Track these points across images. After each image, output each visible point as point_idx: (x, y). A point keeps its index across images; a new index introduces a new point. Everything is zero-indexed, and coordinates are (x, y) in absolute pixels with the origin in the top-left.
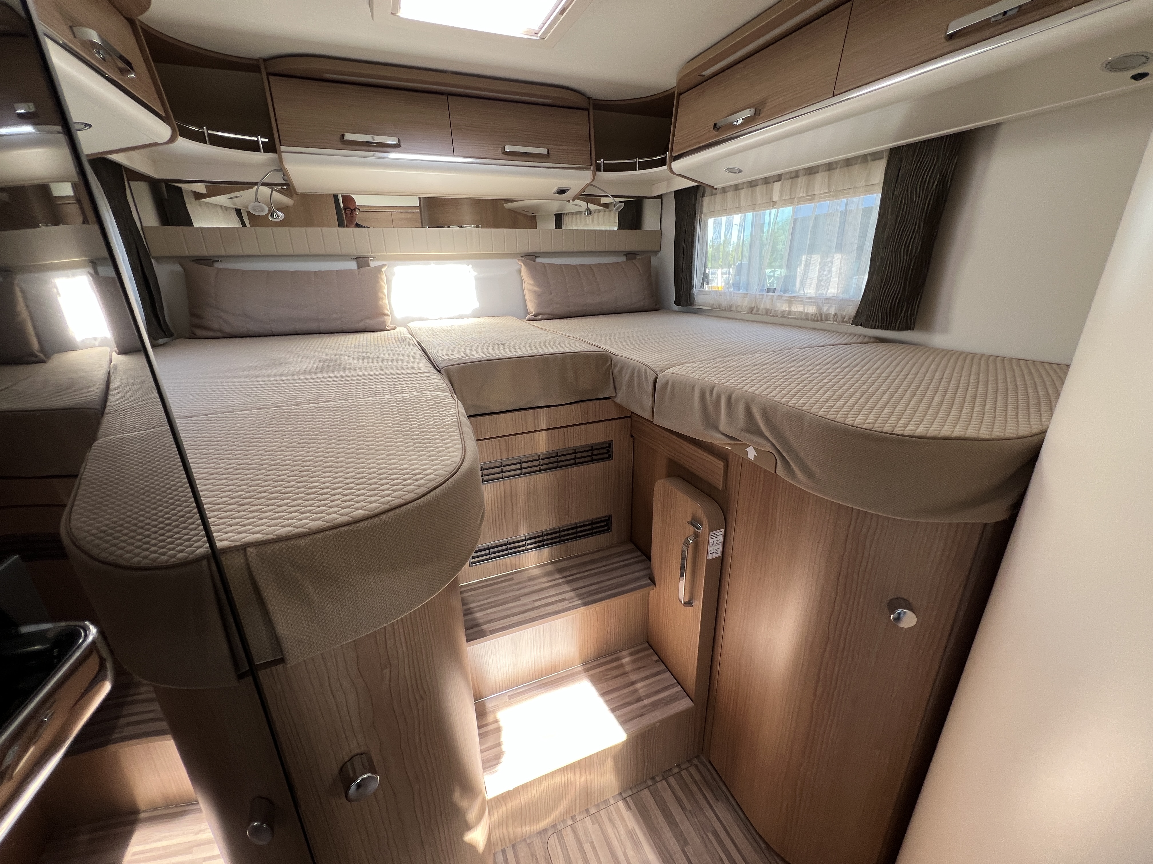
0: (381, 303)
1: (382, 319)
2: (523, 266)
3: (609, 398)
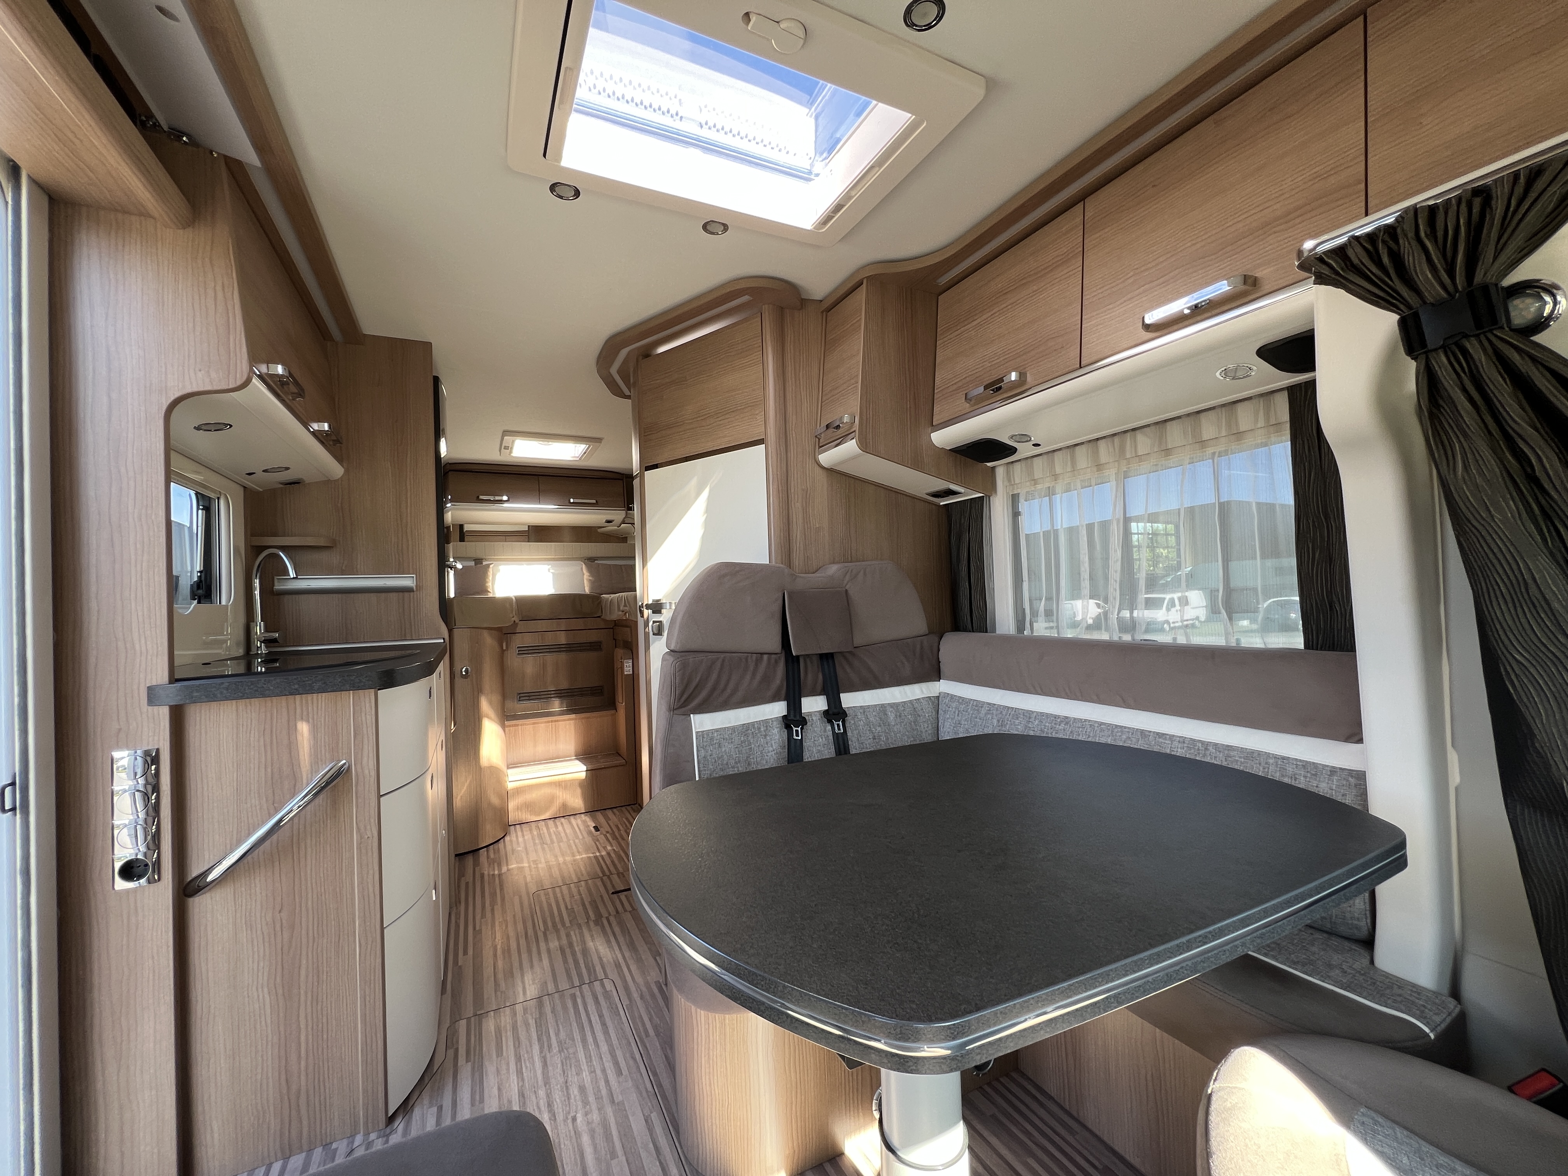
0: (487, 585)
2: (584, 565)
3: (599, 617)
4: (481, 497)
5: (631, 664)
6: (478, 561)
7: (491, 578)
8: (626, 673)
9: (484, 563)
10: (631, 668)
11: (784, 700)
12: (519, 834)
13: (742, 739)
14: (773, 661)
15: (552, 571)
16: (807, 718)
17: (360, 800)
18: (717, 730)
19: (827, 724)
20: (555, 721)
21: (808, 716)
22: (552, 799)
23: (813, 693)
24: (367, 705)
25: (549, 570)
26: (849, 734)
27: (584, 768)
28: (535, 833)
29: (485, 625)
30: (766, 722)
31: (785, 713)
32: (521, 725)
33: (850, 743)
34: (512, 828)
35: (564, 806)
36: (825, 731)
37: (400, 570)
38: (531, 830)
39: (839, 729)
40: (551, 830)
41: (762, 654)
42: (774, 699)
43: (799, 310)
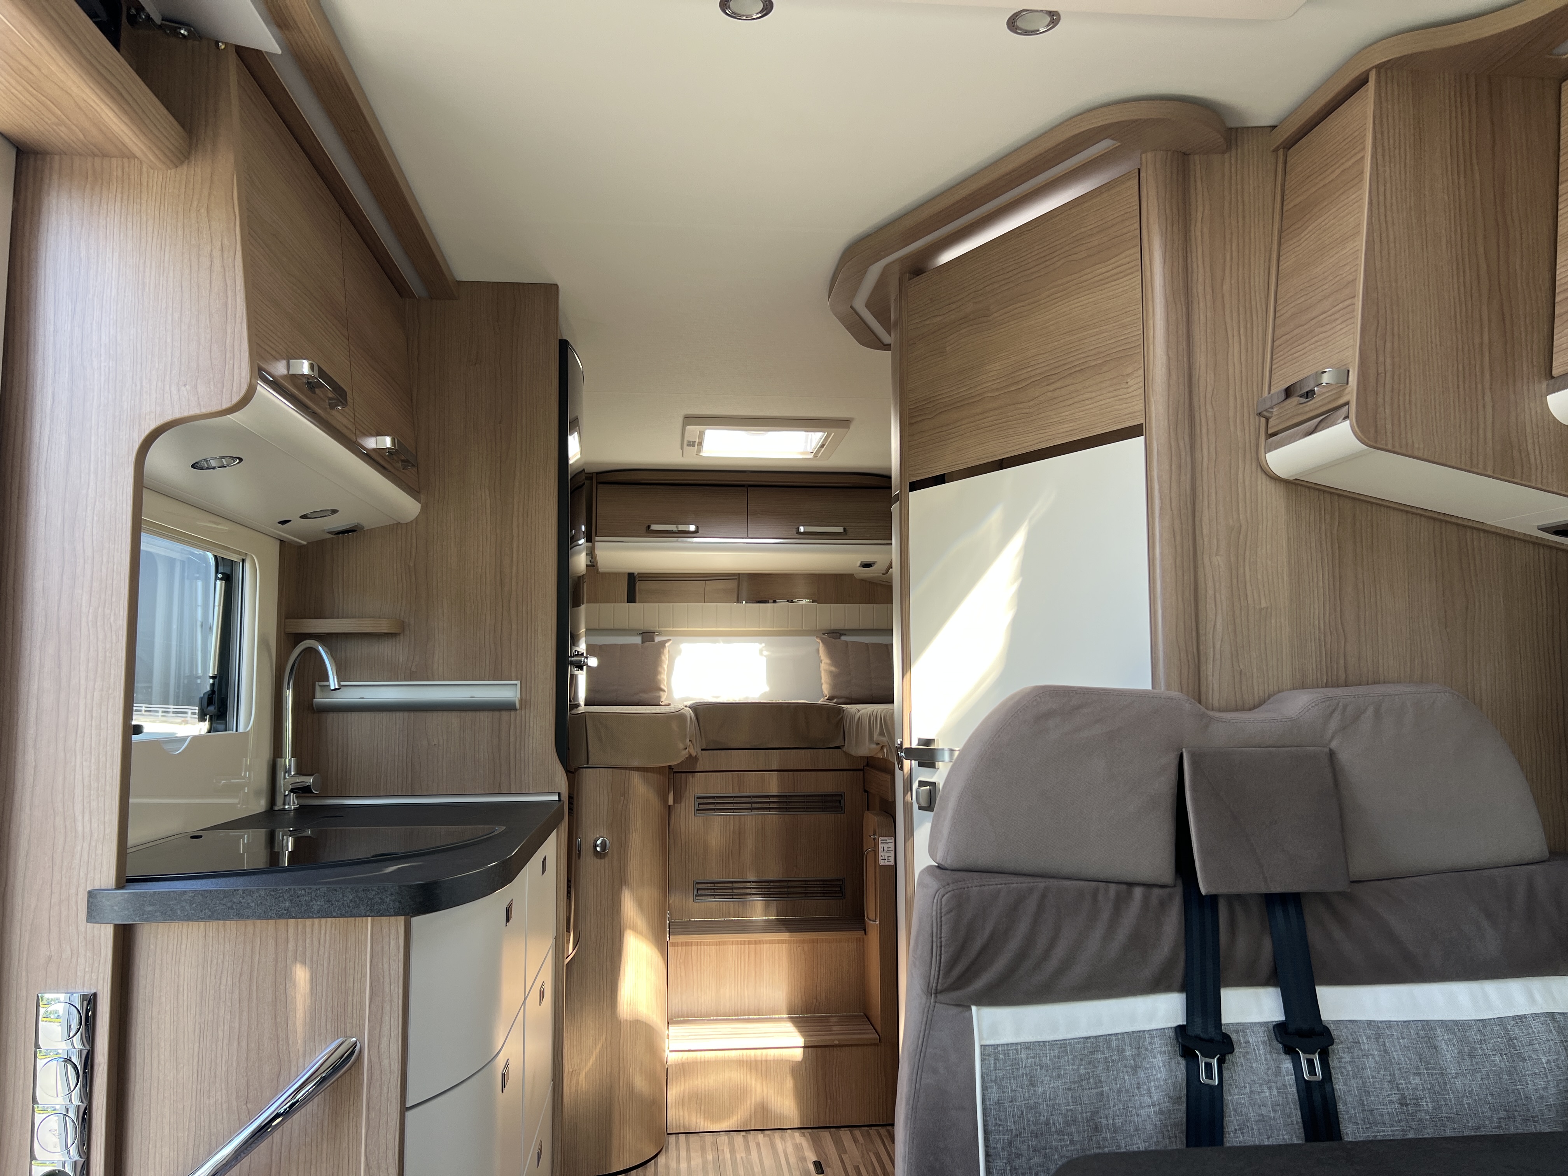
0: (659, 677)
1: (657, 694)
2: (821, 644)
3: (838, 748)
4: (654, 527)
5: (892, 845)
6: (647, 635)
7: (665, 666)
8: (882, 863)
9: (658, 639)
10: (892, 854)
11: (1181, 990)
12: (683, 1154)
13: (1082, 1071)
14: (1154, 901)
15: (765, 653)
16: (1234, 1037)
17: (373, 1115)
18: (1028, 1046)
19: (1284, 1056)
20: (756, 942)
21: (1237, 1032)
22: (740, 1093)
23: (1250, 979)
24: (393, 942)
25: (761, 652)
26: (1339, 1086)
27: (800, 1041)
28: (710, 1157)
29: (636, 764)
30: (1137, 1038)
31: (1181, 1020)
32: (697, 944)
33: (1341, 1107)
34: (673, 1138)
35: (763, 1109)
36: (1278, 1072)
37: (497, 674)
38: (703, 1149)
39: (1312, 1071)
40: (738, 1157)
41: (1131, 885)
42: (1157, 986)
43: (1224, 152)
